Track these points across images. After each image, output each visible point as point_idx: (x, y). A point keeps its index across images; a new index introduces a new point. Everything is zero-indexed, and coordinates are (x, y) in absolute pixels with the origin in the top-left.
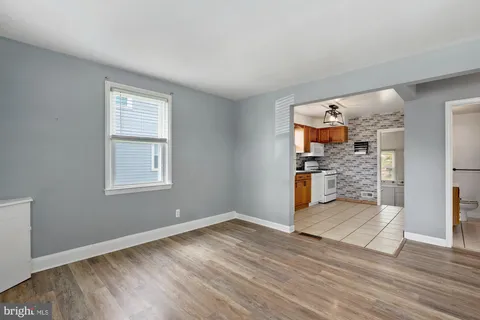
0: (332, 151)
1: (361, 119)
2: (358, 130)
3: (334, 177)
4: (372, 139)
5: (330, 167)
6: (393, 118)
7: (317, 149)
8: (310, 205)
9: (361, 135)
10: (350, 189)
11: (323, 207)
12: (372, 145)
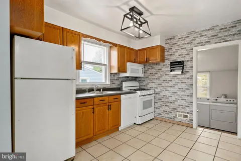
0: (150, 71)
1: (176, 38)
2: (174, 50)
3: (152, 97)
4: (187, 58)
5: (149, 87)
6: (211, 33)
7: (134, 69)
8: (120, 128)
9: (177, 54)
10: (167, 109)
11: (138, 128)
12: (188, 65)
